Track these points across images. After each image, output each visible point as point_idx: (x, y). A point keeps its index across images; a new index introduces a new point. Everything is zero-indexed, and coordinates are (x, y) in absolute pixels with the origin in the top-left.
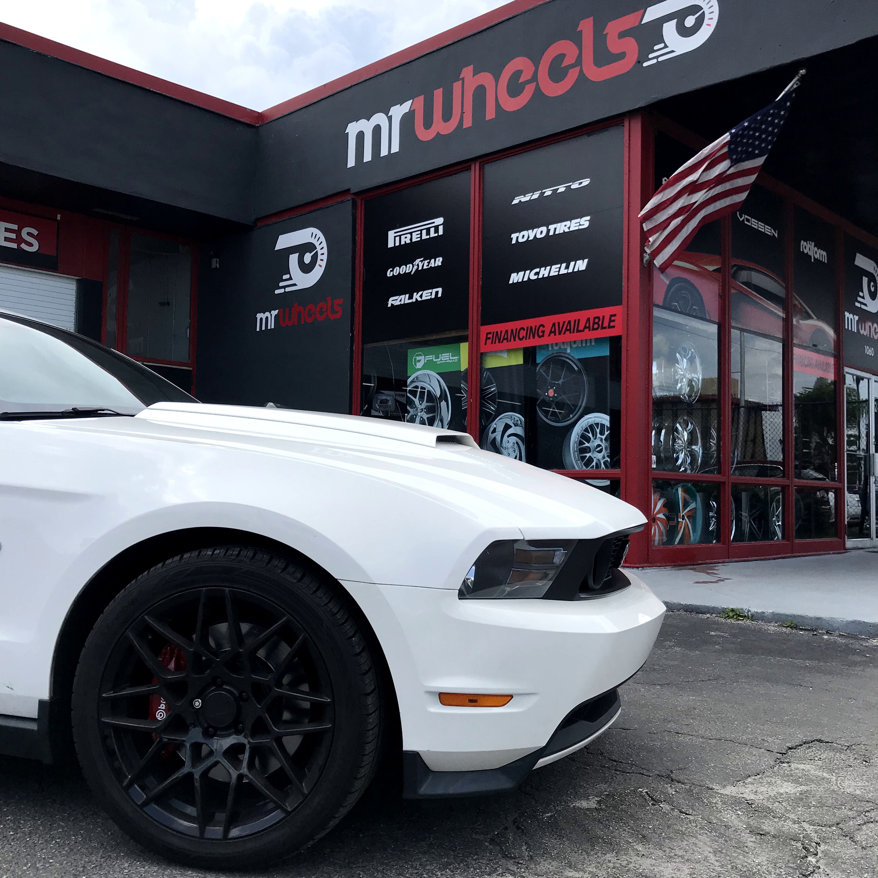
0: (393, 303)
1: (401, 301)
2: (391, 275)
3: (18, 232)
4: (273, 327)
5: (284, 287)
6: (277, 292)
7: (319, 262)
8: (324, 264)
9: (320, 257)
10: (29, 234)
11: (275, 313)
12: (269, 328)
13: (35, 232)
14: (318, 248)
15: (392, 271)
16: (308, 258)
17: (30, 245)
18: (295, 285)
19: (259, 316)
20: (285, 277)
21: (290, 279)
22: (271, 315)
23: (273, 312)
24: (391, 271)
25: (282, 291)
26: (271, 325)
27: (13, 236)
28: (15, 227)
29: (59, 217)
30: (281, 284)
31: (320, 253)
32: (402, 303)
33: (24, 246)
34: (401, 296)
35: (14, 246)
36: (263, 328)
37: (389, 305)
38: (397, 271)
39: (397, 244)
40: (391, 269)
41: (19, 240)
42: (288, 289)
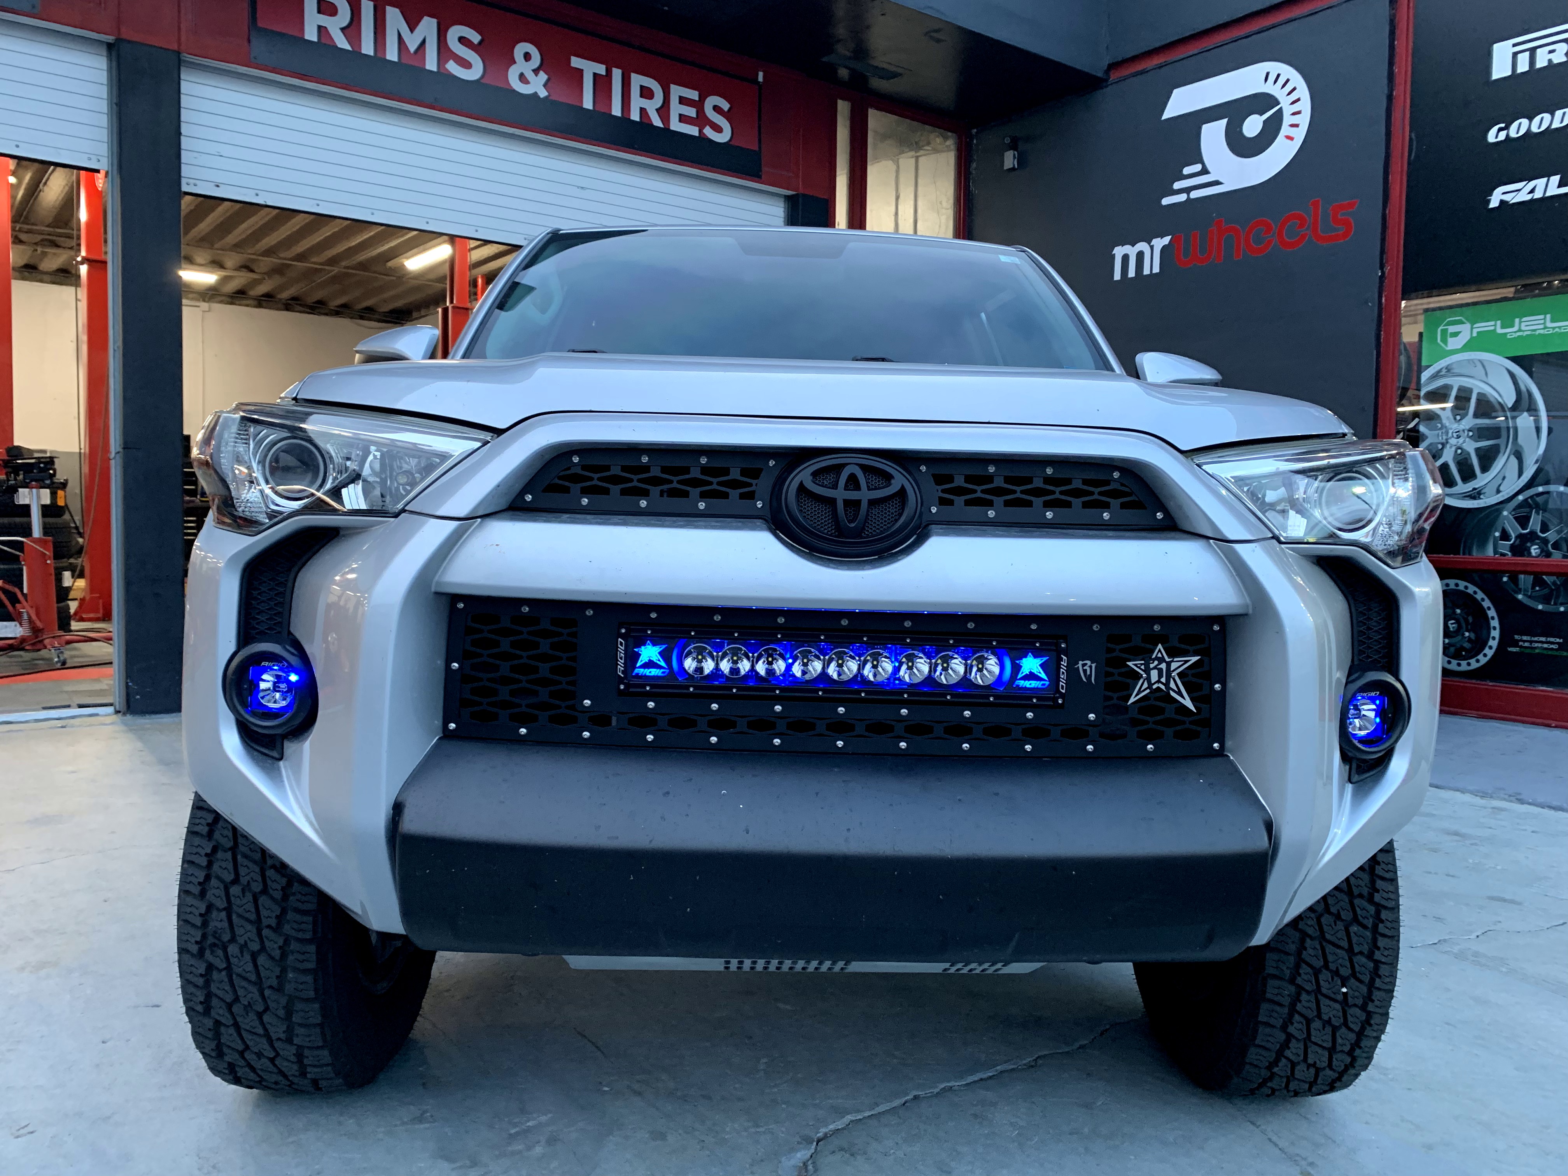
0: (1507, 198)
1: (1532, 191)
2: (1502, 136)
3: (699, 105)
4: (1156, 270)
5: (1188, 190)
6: (1166, 201)
7: (1285, 130)
8: (1300, 135)
9: (1287, 119)
10: (716, 108)
11: (1159, 243)
12: (1146, 271)
13: (725, 106)
14: (1285, 102)
15: (1507, 128)
16: (1253, 126)
17: (718, 129)
18: (1217, 183)
19: (1119, 252)
20: (1187, 171)
21: (1205, 171)
22: (1152, 247)
23: (1155, 242)
24: (1500, 130)
25: (1183, 197)
26: (1153, 266)
27: (692, 112)
28: (694, 95)
29: (761, 78)
30: (1177, 185)
31: (1287, 111)
32: (1538, 195)
33: (708, 132)
34: (1532, 184)
35: (693, 131)
36: (1132, 273)
37: (1494, 203)
38: (1519, 128)
39: (1523, 66)
40: (1503, 125)
41: (701, 120)
42: (1194, 194)
